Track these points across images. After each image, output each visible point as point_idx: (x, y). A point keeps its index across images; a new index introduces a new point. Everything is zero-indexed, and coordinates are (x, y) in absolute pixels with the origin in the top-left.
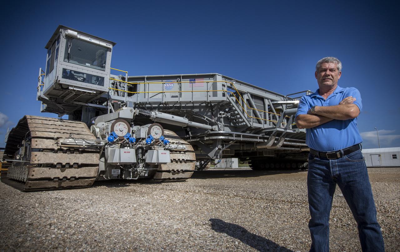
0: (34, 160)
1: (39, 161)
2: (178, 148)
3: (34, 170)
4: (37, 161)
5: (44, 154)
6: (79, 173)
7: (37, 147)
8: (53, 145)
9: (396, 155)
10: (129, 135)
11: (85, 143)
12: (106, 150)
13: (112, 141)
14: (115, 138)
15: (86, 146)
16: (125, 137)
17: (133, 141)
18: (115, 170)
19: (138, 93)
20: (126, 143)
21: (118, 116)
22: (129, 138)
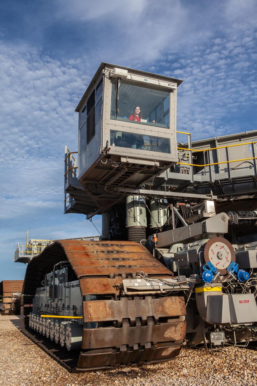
10: (235, 266)
11: (162, 284)
12: (197, 296)
13: (210, 280)
14: (214, 274)
15: (164, 292)
16: (230, 271)
17: (245, 278)
18: (214, 333)
19: (211, 164)
20: (232, 282)
21: (202, 230)
22: (236, 272)
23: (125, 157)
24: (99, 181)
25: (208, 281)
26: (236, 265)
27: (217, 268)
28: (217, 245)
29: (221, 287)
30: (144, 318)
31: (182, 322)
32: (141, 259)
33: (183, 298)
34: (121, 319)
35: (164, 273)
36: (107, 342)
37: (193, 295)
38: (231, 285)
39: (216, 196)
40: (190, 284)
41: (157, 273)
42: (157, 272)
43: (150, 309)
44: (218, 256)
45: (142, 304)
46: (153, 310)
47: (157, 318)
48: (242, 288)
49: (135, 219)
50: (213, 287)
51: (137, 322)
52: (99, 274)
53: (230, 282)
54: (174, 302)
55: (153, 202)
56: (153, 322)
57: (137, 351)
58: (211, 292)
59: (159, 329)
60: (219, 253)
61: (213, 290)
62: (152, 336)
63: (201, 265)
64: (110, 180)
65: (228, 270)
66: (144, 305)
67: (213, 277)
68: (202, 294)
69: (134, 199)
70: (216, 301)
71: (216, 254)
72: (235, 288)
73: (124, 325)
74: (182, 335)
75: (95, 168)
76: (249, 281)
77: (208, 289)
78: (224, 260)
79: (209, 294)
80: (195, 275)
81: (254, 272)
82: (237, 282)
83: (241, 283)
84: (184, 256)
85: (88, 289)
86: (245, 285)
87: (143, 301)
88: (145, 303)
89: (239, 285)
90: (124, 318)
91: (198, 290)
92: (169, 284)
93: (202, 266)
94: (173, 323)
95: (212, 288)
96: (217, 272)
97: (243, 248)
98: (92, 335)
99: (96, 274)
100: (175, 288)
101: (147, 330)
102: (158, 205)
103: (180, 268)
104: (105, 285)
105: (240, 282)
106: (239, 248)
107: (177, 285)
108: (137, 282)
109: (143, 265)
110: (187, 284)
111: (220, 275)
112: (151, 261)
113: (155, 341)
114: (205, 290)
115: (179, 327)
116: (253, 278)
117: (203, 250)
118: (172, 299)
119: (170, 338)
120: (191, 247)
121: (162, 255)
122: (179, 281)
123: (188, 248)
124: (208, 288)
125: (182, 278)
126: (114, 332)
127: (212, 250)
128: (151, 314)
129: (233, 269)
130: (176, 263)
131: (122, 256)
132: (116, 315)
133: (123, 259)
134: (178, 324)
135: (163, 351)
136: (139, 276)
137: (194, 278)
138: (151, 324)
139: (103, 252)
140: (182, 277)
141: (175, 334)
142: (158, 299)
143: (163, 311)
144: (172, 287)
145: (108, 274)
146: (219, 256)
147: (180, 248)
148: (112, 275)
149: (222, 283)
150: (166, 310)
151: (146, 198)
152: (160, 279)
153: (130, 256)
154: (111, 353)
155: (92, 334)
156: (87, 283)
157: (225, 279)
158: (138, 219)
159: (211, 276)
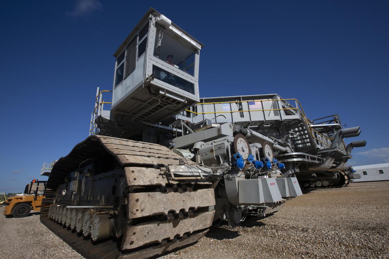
0: (135, 210)
1: (142, 210)
3: (134, 231)
4: (140, 211)
5: (149, 195)
6: (194, 225)
7: (136, 183)
8: (157, 178)
9: (366, 172)
11: (201, 171)
12: (226, 182)
15: (204, 178)
17: (262, 166)
21: (218, 133)
22: (254, 162)
23: (163, 90)
24: (129, 113)
26: (252, 156)
63: (230, 156)
64: (139, 113)
65: (249, 161)
68: (232, 179)
75: (131, 98)
79: (239, 179)
123: (214, 143)
136: (183, 162)
144: (208, 174)
146: (243, 149)
157: (248, 167)
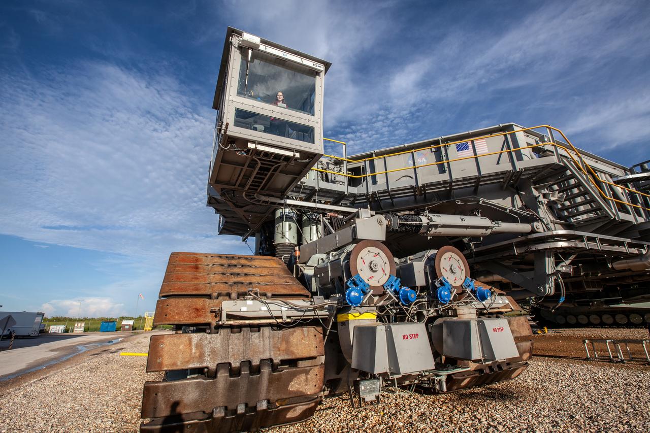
2: (493, 306)
10: (395, 282)
11: (287, 309)
12: (339, 327)
13: (358, 303)
14: (365, 293)
15: (289, 320)
16: (388, 289)
17: (410, 299)
18: (367, 383)
19: (368, 175)
20: (391, 305)
21: (352, 236)
22: (398, 290)
23: (253, 142)
24: (235, 184)
25: (355, 304)
26: (396, 280)
27: (370, 284)
28: (369, 251)
29: (376, 313)
30: (256, 362)
31: (317, 365)
32: (272, 275)
33: (320, 329)
34: (215, 365)
35: (296, 293)
36: (188, 404)
37: (335, 325)
38: (390, 309)
39: (374, 212)
40: (330, 309)
41: (285, 293)
42: (287, 291)
43: (267, 347)
44: (370, 267)
45: (253, 340)
46: (272, 348)
47: (276, 361)
48: (406, 314)
49: (283, 236)
50: (363, 313)
51: (242, 369)
52: (194, 293)
53: (389, 306)
54: (306, 335)
55: (305, 218)
56: (270, 367)
57: (243, 415)
58: (360, 321)
59: (279, 379)
60: (372, 262)
61: (362, 317)
62: (268, 390)
63: (345, 281)
65: (386, 288)
66: (257, 341)
67: (362, 297)
68: (346, 323)
69: (282, 213)
70: (367, 334)
71: (367, 264)
72: (396, 314)
73: (219, 375)
74: (317, 386)
75: (221, 162)
76: (415, 305)
77: (355, 317)
78: (380, 272)
79: (357, 324)
80: (338, 295)
81: (421, 292)
82: (399, 305)
83: (405, 307)
84: (325, 269)
85: (166, 315)
86: (410, 309)
87: (257, 334)
88: (259, 338)
89: (401, 309)
90: (220, 362)
91: (341, 318)
92: (297, 309)
93: (347, 282)
94: (303, 369)
95: (360, 314)
96: (368, 290)
97: (406, 261)
98: (160, 394)
99: (191, 293)
100: (307, 314)
101: (258, 382)
102: (311, 221)
103: (320, 286)
104: (197, 310)
105: (403, 305)
106: (400, 262)
107: (310, 310)
108: (245, 305)
109: (271, 282)
110: (326, 308)
111: (375, 295)
112: (284, 278)
113: (274, 397)
114: (351, 317)
115: (311, 375)
116: (421, 300)
117: (349, 259)
118: (303, 331)
119: (298, 391)
120: (335, 256)
121: (302, 272)
122: (313, 304)
123: (331, 257)
124: (355, 314)
125: (319, 300)
126: (201, 387)
127: (362, 258)
128: (266, 356)
129: (392, 285)
130: (315, 279)
131: (246, 270)
132: (207, 358)
133: (246, 274)
134: (311, 369)
135: (289, 411)
136: (250, 295)
137: (335, 299)
138: (266, 371)
139: (222, 265)
140: (317, 298)
141: (307, 385)
142: (281, 331)
143: (287, 351)
144: (302, 314)
145: (209, 293)
146: (373, 267)
147: (322, 259)
148: (215, 294)
149: (377, 306)
150: (292, 349)
151: (297, 213)
152: (286, 301)
153: (259, 271)
154: (196, 421)
155: (158, 392)
156: (168, 305)
157: (381, 301)
158: (287, 234)
159: (360, 295)
